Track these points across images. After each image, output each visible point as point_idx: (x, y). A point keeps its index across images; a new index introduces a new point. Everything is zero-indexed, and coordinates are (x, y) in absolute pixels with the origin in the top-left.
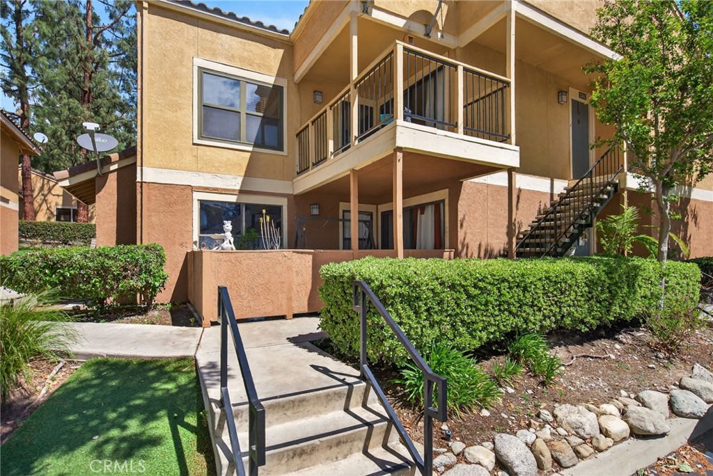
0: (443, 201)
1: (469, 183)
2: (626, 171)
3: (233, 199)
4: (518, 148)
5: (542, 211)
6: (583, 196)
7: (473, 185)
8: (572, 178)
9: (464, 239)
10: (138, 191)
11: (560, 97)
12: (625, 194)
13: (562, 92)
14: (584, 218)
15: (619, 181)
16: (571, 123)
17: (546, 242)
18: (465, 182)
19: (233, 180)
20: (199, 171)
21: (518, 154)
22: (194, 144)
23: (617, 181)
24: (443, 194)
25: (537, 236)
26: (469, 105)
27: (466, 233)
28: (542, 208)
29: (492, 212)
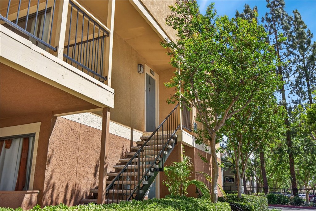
0: (33, 135)
1: (62, 120)
2: (181, 129)
4: (113, 90)
5: (124, 155)
6: (155, 145)
7: (67, 122)
8: (145, 130)
9: (51, 178)
11: (139, 68)
12: (182, 146)
13: (140, 65)
14: (157, 162)
15: (178, 136)
16: (145, 89)
17: (127, 184)
18: (59, 118)
21: (113, 96)
23: (177, 136)
24: (34, 128)
25: (120, 178)
26: (71, 46)
27: (53, 171)
28: (124, 152)
29: (83, 152)
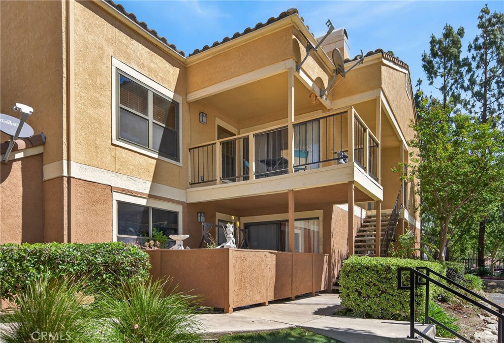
0: (317, 218)
2: (404, 207)
3: (143, 202)
7: (336, 208)
8: (367, 209)
9: (333, 246)
10: (64, 186)
12: (403, 222)
15: (400, 213)
18: (334, 206)
19: (144, 185)
20: (116, 172)
22: (113, 144)
27: (334, 243)
28: (358, 227)
29: (343, 229)
